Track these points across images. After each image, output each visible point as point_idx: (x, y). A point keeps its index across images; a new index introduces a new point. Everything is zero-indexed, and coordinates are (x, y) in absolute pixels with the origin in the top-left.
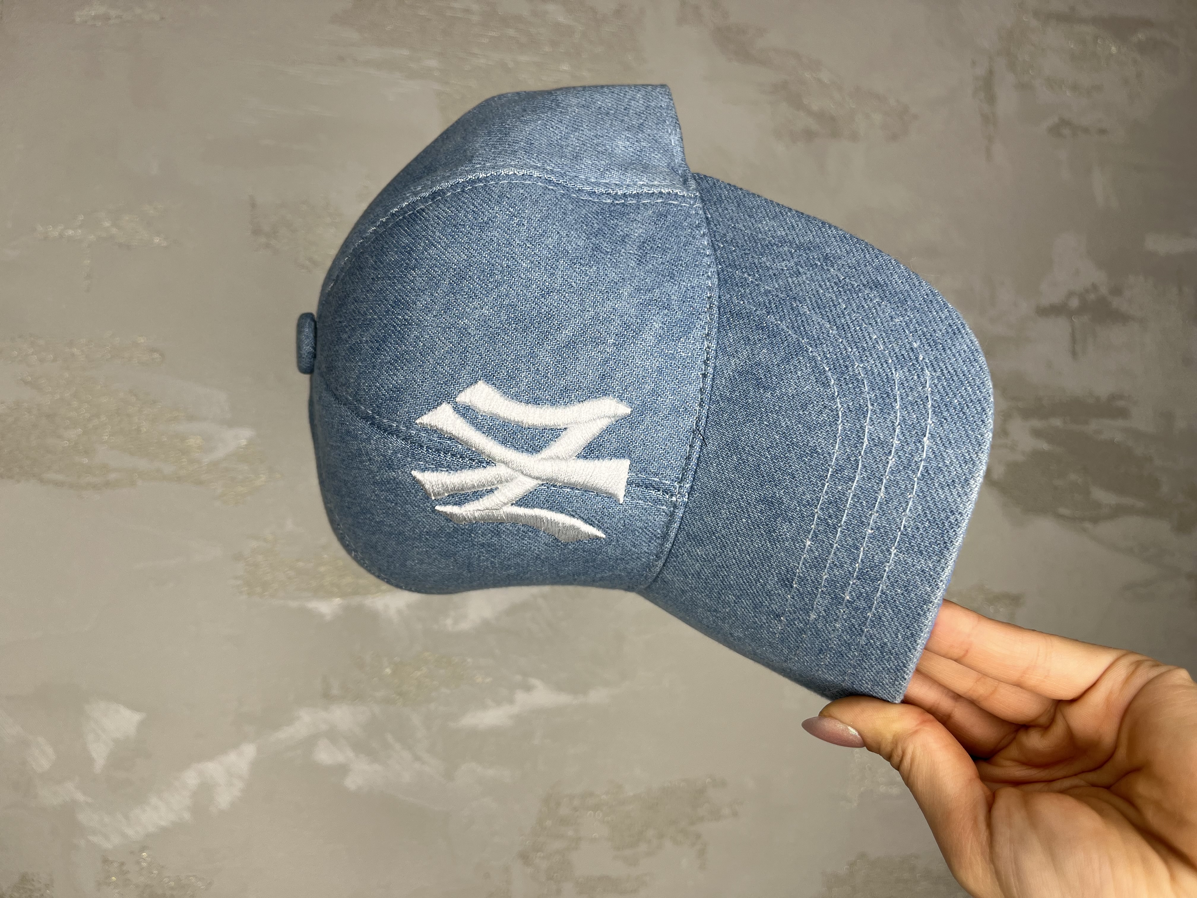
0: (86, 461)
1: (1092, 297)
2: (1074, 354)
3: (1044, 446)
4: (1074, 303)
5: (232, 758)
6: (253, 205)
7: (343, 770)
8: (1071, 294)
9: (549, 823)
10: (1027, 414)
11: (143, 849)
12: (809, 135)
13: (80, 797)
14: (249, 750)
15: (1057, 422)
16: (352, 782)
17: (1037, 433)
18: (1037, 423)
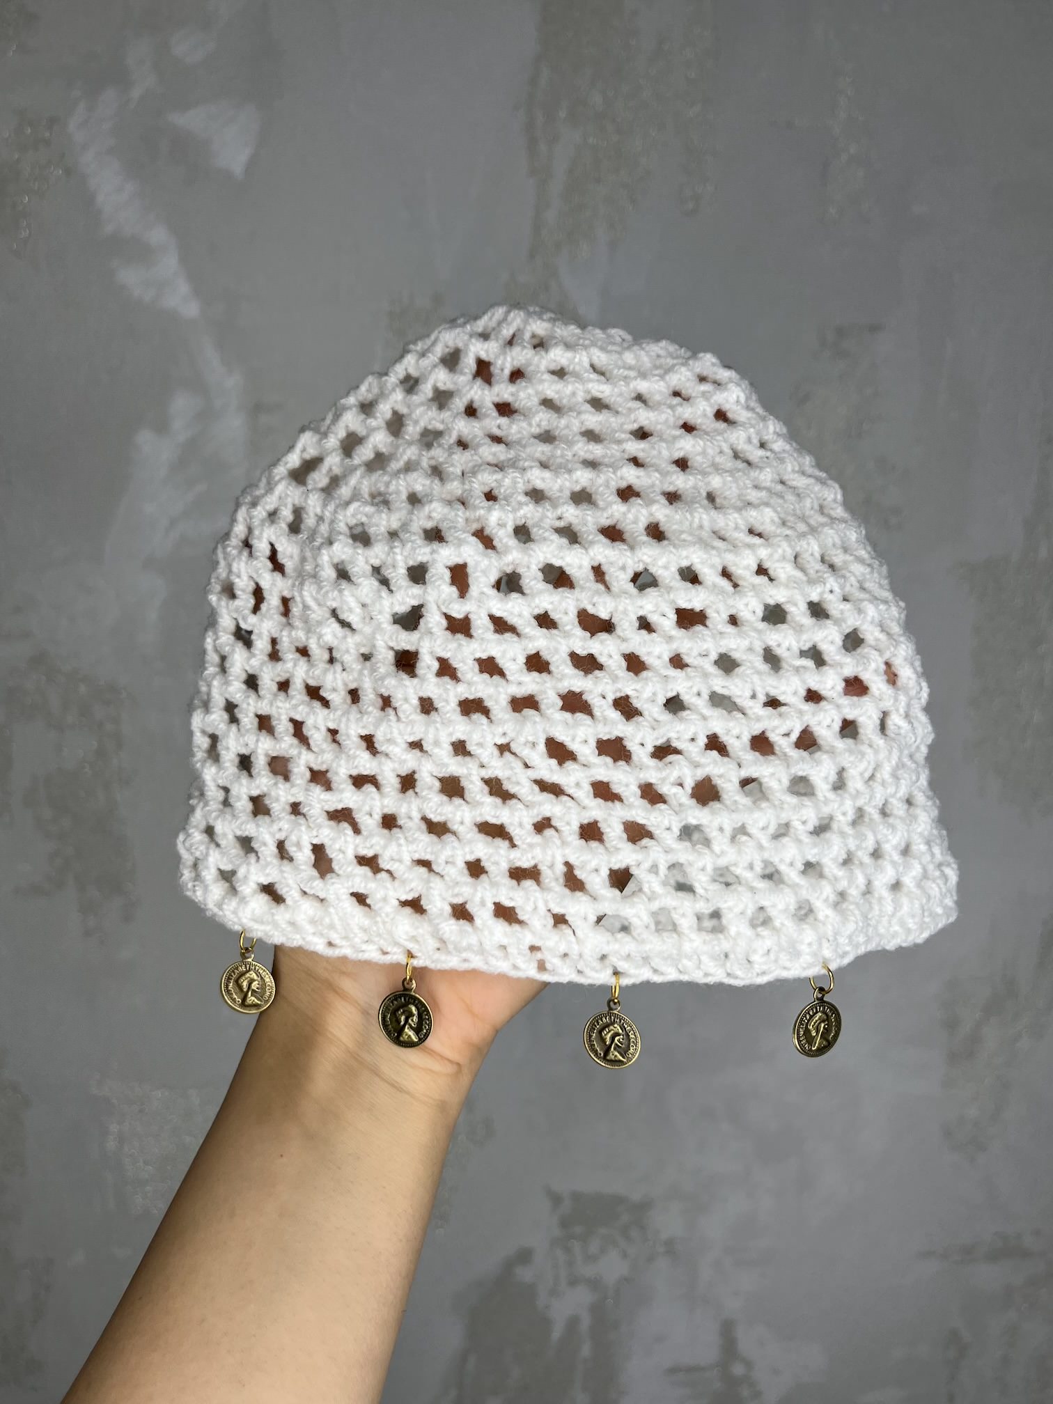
0: (562, 114)
1: (745, 1393)
2: (673, 1371)
3: (557, 1332)
4: (738, 1370)
5: (183, 287)
6: (874, 328)
7: (162, 427)
8: (749, 1364)
9: (83, 689)
10: (597, 1310)
11: (68, 172)
12: (951, 1024)
13: (136, 93)
14: (191, 310)
15: (586, 1350)
16: (145, 438)
17: (573, 1323)
18: (586, 1323)
